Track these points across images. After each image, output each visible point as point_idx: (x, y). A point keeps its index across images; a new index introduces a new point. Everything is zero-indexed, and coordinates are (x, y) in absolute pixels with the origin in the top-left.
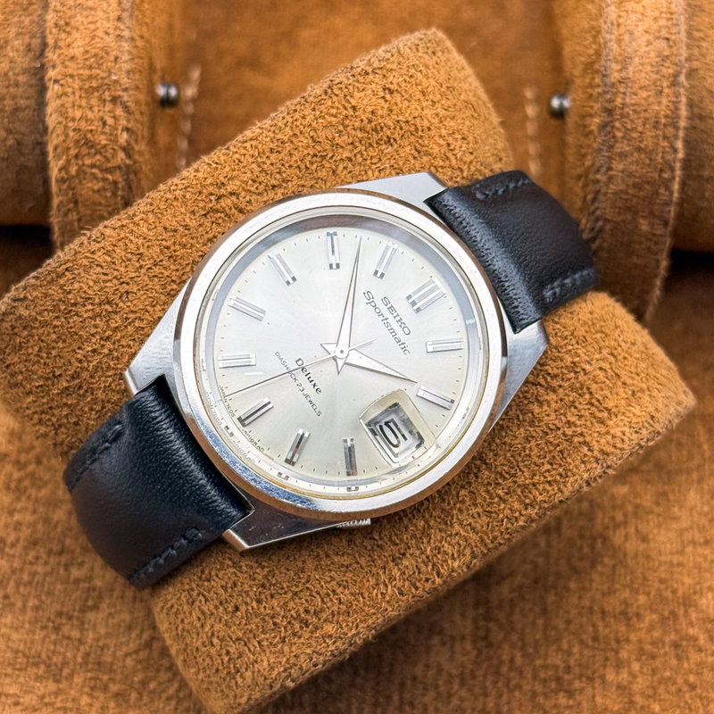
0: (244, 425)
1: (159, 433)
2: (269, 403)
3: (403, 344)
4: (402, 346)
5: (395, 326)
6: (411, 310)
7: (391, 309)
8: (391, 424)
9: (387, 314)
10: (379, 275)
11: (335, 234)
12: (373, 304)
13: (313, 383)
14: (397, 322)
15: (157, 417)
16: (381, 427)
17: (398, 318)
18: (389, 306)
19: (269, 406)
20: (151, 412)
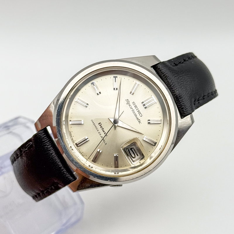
0: (77, 146)
1: (45, 147)
2: (88, 139)
3: (139, 120)
4: (139, 121)
5: (137, 113)
6: (143, 108)
7: (136, 107)
8: (133, 150)
9: (134, 108)
10: (132, 93)
11: (117, 77)
12: (129, 104)
13: (104, 132)
14: (138, 111)
15: (44, 141)
16: (129, 150)
17: (138, 110)
18: (135, 105)
19: (88, 140)
20: (43, 139)
